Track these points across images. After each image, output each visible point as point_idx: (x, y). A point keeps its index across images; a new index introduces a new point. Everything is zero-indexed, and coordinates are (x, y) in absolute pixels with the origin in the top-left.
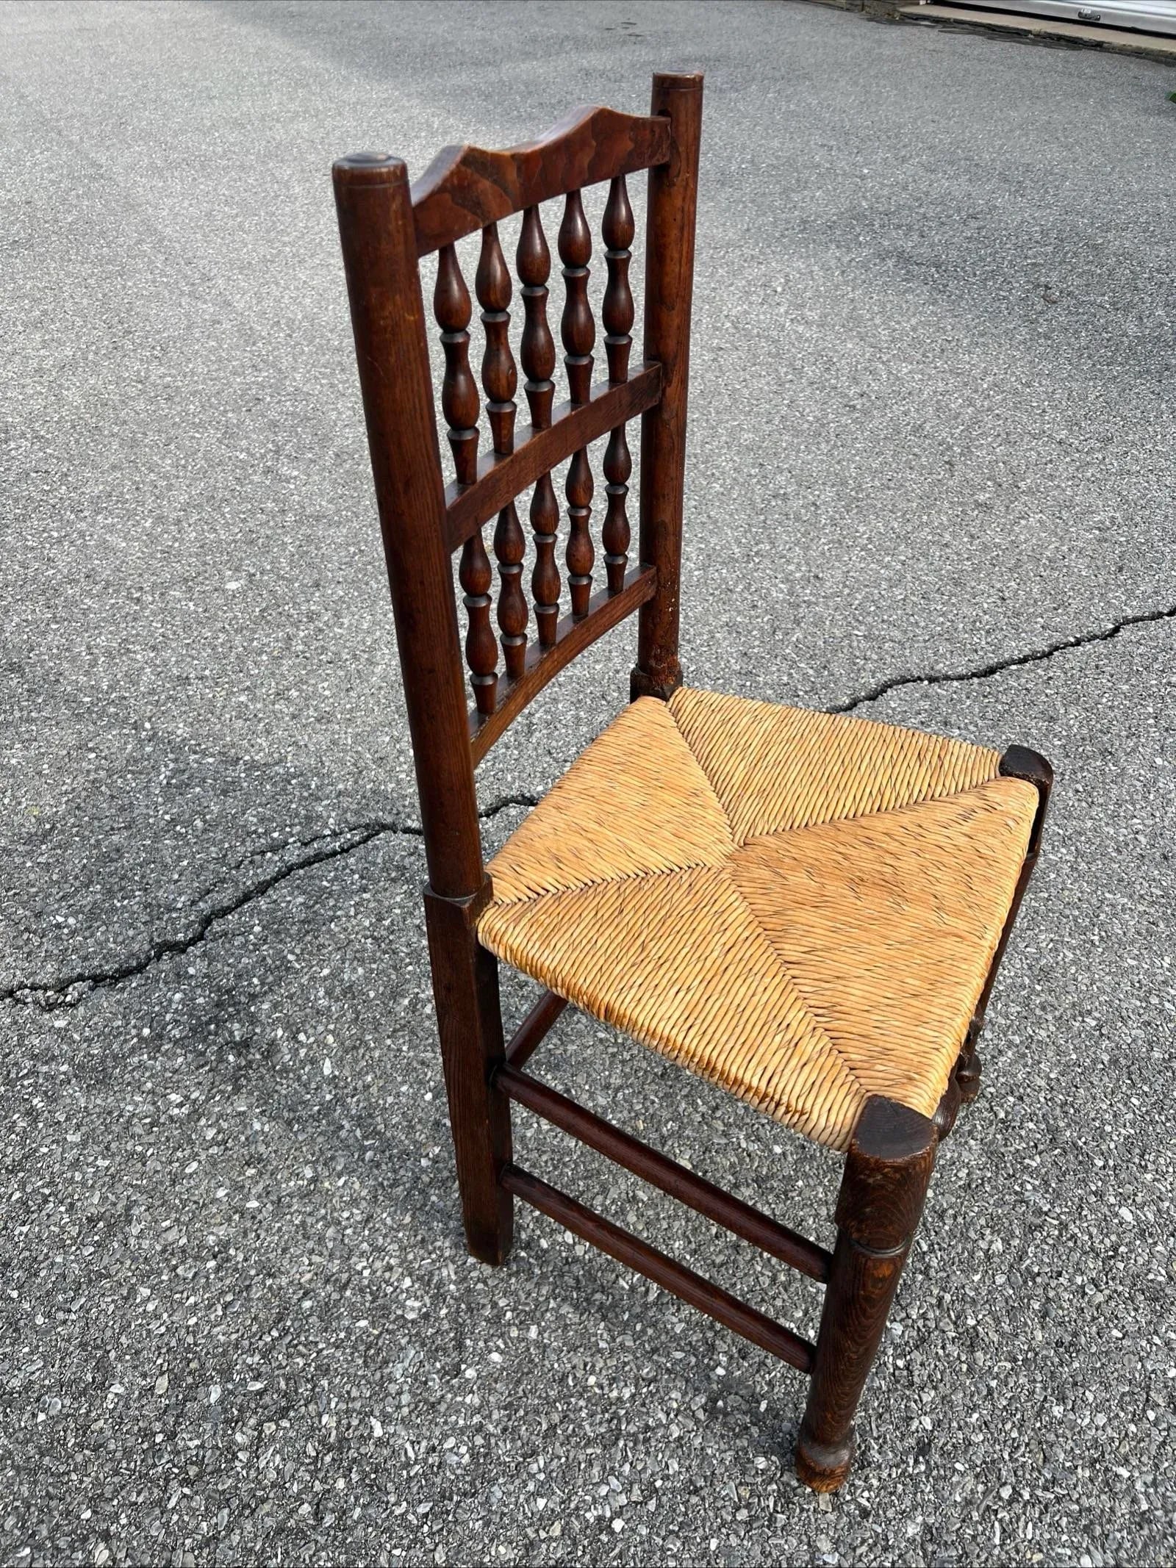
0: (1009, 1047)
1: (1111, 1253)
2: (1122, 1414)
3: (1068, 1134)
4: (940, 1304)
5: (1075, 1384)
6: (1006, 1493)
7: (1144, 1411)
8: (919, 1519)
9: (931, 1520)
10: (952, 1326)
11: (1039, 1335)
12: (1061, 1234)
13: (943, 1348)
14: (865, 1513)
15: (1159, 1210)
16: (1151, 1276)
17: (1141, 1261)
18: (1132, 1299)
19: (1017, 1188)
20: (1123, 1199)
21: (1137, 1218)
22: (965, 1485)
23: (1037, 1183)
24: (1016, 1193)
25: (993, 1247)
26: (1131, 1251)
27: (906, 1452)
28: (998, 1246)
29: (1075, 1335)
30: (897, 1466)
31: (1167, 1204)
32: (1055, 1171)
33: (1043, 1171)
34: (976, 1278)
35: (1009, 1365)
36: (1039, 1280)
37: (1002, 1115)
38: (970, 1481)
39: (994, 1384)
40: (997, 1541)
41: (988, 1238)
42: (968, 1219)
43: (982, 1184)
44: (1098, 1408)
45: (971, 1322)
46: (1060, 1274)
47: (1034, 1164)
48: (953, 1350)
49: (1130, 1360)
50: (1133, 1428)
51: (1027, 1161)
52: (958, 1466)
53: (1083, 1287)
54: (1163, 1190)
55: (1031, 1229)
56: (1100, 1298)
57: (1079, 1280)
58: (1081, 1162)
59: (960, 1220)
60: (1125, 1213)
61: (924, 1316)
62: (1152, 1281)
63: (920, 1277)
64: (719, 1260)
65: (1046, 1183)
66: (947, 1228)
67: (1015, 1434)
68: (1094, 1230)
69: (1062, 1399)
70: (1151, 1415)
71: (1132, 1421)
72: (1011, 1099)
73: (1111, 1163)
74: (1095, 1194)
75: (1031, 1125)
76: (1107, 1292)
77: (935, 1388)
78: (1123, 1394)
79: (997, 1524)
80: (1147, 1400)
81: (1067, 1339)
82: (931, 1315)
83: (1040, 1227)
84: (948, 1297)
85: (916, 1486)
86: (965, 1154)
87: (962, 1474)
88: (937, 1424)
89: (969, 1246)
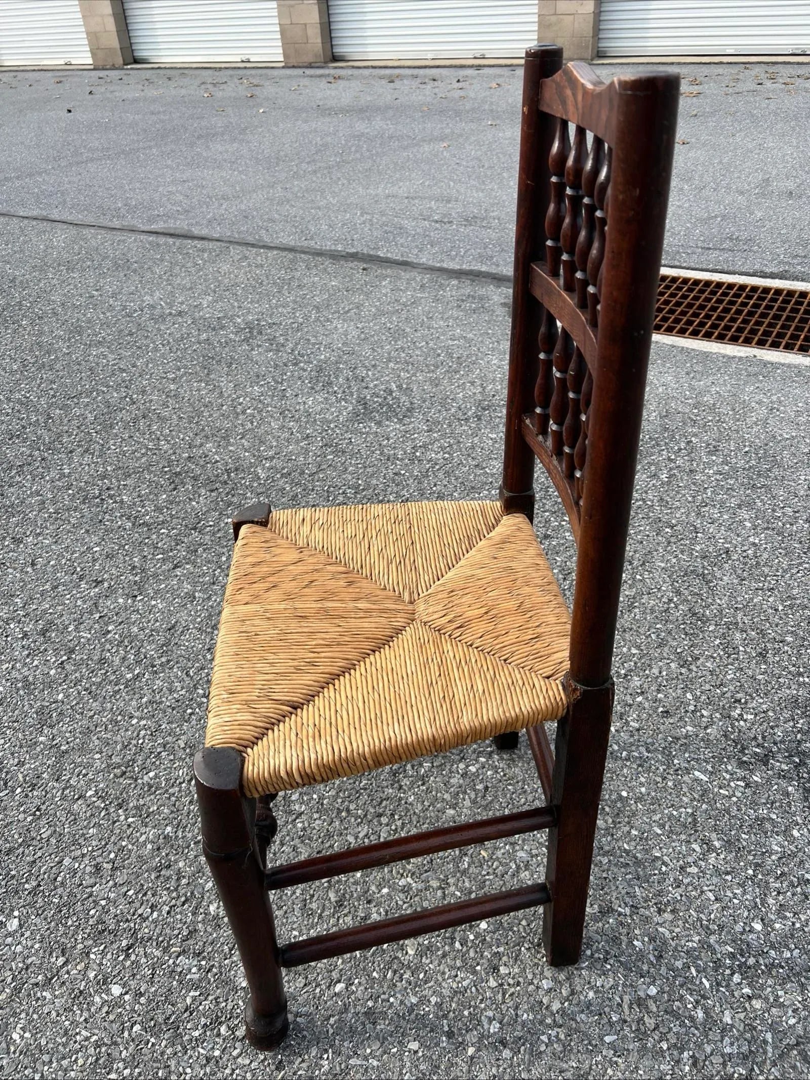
1: (130, 951)
2: (130, 847)
3: (164, 1043)
5: (158, 849)
7: (116, 856)
11: (181, 864)
12: (168, 942)
15: (89, 1010)
16: (102, 948)
17: (109, 956)
18: (118, 922)
19: (203, 963)
20: (118, 1003)
21: (108, 992)
23: (188, 977)
24: (204, 958)
26: (116, 959)
29: (157, 877)
31: (82, 1019)
32: (173, 998)
33: (184, 991)
36: (183, 899)
37: (223, 1029)
44: (145, 843)
46: (168, 913)
47: (192, 994)
49: (123, 879)
50: (124, 844)
51: (198, 993)
53: (152, 912)
54: (83, 1032)
55: (193, 932)
56: (140, 911)
57: (155, 915)
58: (152, 1019)
60: (117, 990)
62: (102, 944)
65: (180, 981)
68: (143, 960)
69: (166, 837)
70: (112, 856)
71: (125, 847)
72: (217, 1053)
73: (126, 1034)
74: (141, 995)
75: (196, 1033)
76: (135, 917)
78: (128, 858)
80: (114, 863)
81: (163, 873)
83: (185, 939)
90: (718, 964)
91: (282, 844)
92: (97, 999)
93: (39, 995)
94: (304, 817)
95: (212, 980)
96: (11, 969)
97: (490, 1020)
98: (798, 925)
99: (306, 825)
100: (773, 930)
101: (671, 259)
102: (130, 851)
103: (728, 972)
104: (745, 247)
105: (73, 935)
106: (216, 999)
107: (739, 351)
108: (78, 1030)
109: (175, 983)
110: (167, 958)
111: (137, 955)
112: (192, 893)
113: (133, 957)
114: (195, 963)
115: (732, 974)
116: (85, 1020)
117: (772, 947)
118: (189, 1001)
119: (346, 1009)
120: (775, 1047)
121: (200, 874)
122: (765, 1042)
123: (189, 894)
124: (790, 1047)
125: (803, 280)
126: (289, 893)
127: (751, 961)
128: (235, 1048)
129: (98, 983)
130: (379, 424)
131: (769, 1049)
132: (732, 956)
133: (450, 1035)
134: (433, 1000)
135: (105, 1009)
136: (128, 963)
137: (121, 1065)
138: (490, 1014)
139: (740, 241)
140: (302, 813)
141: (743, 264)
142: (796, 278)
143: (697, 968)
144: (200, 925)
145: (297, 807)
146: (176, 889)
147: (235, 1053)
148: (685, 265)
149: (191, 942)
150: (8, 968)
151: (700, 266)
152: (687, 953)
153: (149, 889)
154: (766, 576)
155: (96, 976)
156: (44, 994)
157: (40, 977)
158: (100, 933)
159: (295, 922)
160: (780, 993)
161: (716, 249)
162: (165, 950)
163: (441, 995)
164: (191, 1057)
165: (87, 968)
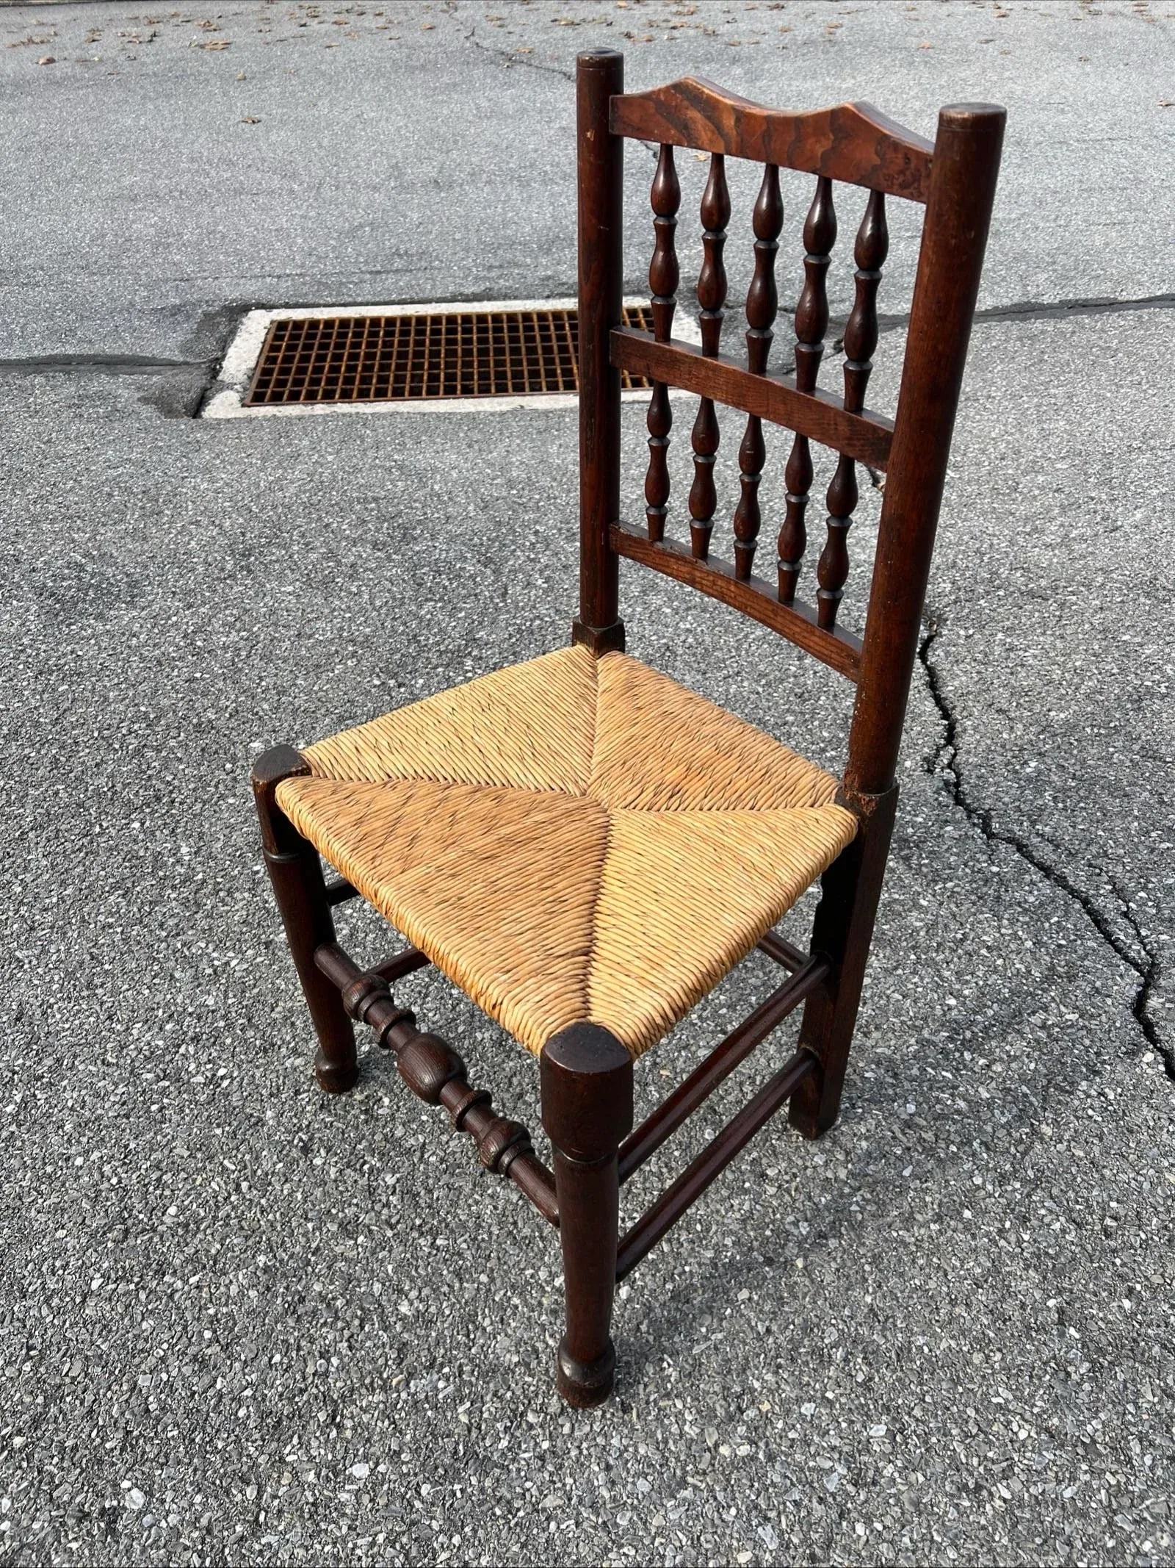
0: (614, 1499)
1: (338, 1419)
2: (225, 1310)
3: (474, 1480)
4: (388, 1223)
5: (268, 1289)
6: (244, 1185)
7: (215, 1332)
8: (271, 1122)
9: (265, 1129)
10: (366, 1221)
11: (317, 1287)
12: (381, 1378)
13: (357, 1205)
14: (297, 1093)
15: (344, 1515)
16: (295, 1440)
17: (314, 1443)
18: (291, 1400)
19: (446, 1370)
20: (375, 1482)
21: (351, 1479)
22: (269, 1161)
23: (441, 1396)
24: (442, 1365)
25: (406, 1302)
26: (327, 1440)
27: (311, 1139)
28: (404, 1308)
29: (298, 1320)
30: (308, 1126)
31: (345, 1530)
32: (442, 1429)
33: (449, 1414)
34: (390, 1268)
35: (314, 1245)
36: (357, 1322)
37: (531, 1418)
38: (267, 1166)
39: (310, 1226)
40: (226, 1162)
41: (416, 1303)
42: (442, 1297)
43: (468, 1336)
44: (241, 1294)
45: (361, 1239)
46: (350, 1348)
47: (461, 1409)
48: (350, 1212)
49: (251, 1351)
50: (211, 1311)
51: (468, 1404)
52: (281, 1165)
53: (328, 1361)
54: (360, 1542)
55: (403, 1348)
56: (310, 1370)
57: (335, 1361)
58: (436, 1468)
59: (445, 1289)
60: (361, 1470)
61: (387, 1205)
62: (292, 1437)
63: (418, 1222)
64: (515, 1081)
65: (435, 1407)
66: (445, 1272)
67: (270, 1217)
68: (365, 1418)
69: (266, 1270)
70: (208, 1334)
71: (216, 1314)
72: (545, 1445)
73: (418, 1504)
74: (398, 1453)
75: (504, 1444)
76: (310, 1380)
77: (335, 1181)
78: (235, 1324)
79: (233, 1167)
80: (218, 1341)
81: (301, 1310)
82: (385, 1211)
83: (399, 1361)
84: (389, 1233)
85: (289, 1132)
86: (507, 1342)
87: (275, 1164)
88: (312, 1167)
89: (419, 1282)
90: (944, 1052)
91: (430, 1191)
92: (344, 1497)
93: (257, 1547)
94: (431, 1148)
95: (473, 1379)
96: (186, 1548)
97: (796, 1224)
98: (981, 983)
99: (442, 1154)
100: (965, 997)
101: (338, 295)
102: (230, 1315)
103: (957, 1055)
104: (424, 264)
105: (240, 1454)
106: (495, 1395)
107: (500, 404)
108: (350, 1545)
109: (429, 1413)
110: (395, 1395)
111: (352, 1418)
112: (362, 1309)
113: (349, 1423)
114: (435, 1377)
115: (962, 1054)
116: (350, 1528)
117: (976, 1013)
118: (464, 1419)
119: (649, 1309)
120: (1035, 1095)
121: (355, 1283)
122: (1025, 1095)
123: (359, 1313)
124: (1046, 1088)
125: (516, 298)
126: (485, 1236)
127: (968, 1034)
128: (562, 1426)
129: (328, 1479)
130: (99, 617)
131: (1032, 1099)
132: (951, 1039)
133: (769, 1262)
134: (728, 1241)
135: (366, 1499)
136: (348, 1434)
137: (442, 1538)
138: (791, 1218)
139: (412, 255)
140: (424, 1144)
141: (433, 287)
142: (506, 297)
143: (931, 1065)
144: (406, 1335)
145: (412, 1141)
146: (337, 1318)
147: (566, 1430)
148: (359, 299)
149: (410, 1359)
150: (180, 1549)
151: (381, 299)
152: (915, 1057)
153: (298, 1340)
154: (724, 661)
155: (318, 1475)
156: (263, 1541)
157: (239, 1528)
158: (276, 1429)
159: (519, 1262)
160: (1008, 1048)
161: (388, 272)
162: (385, 1388)
163: (731, 1232)
164: (519, 1470)
165: (296, 1475)
